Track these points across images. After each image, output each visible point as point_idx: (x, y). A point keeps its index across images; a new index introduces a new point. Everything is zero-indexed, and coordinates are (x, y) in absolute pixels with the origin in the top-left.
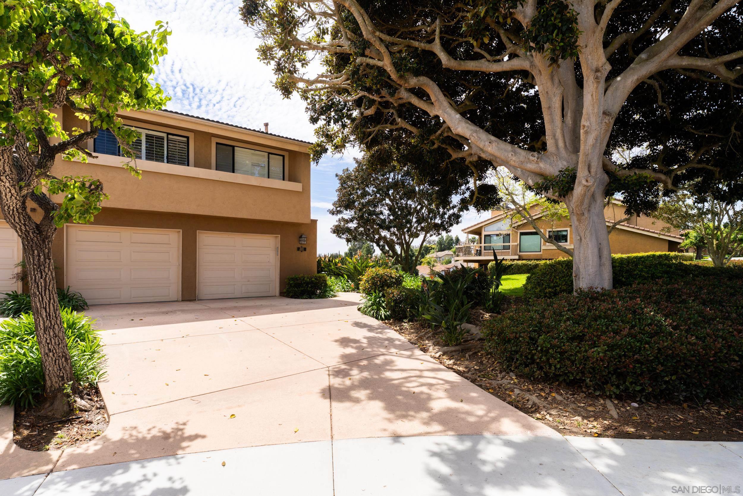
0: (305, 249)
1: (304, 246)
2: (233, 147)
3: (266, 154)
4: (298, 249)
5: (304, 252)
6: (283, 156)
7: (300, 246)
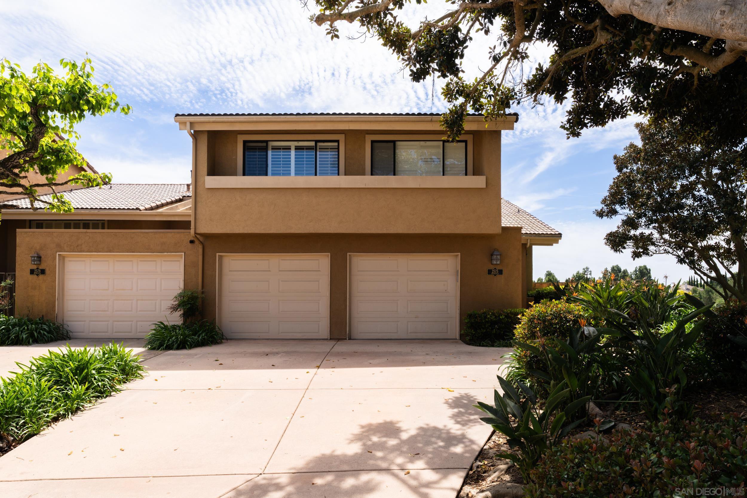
0: (501, 272)
1: (499, 268)
2: (394, 142)
3: (441, 143)
4: (490, 272)
5: (499, 276)
6: (466, 142)
7: (492, 267)
